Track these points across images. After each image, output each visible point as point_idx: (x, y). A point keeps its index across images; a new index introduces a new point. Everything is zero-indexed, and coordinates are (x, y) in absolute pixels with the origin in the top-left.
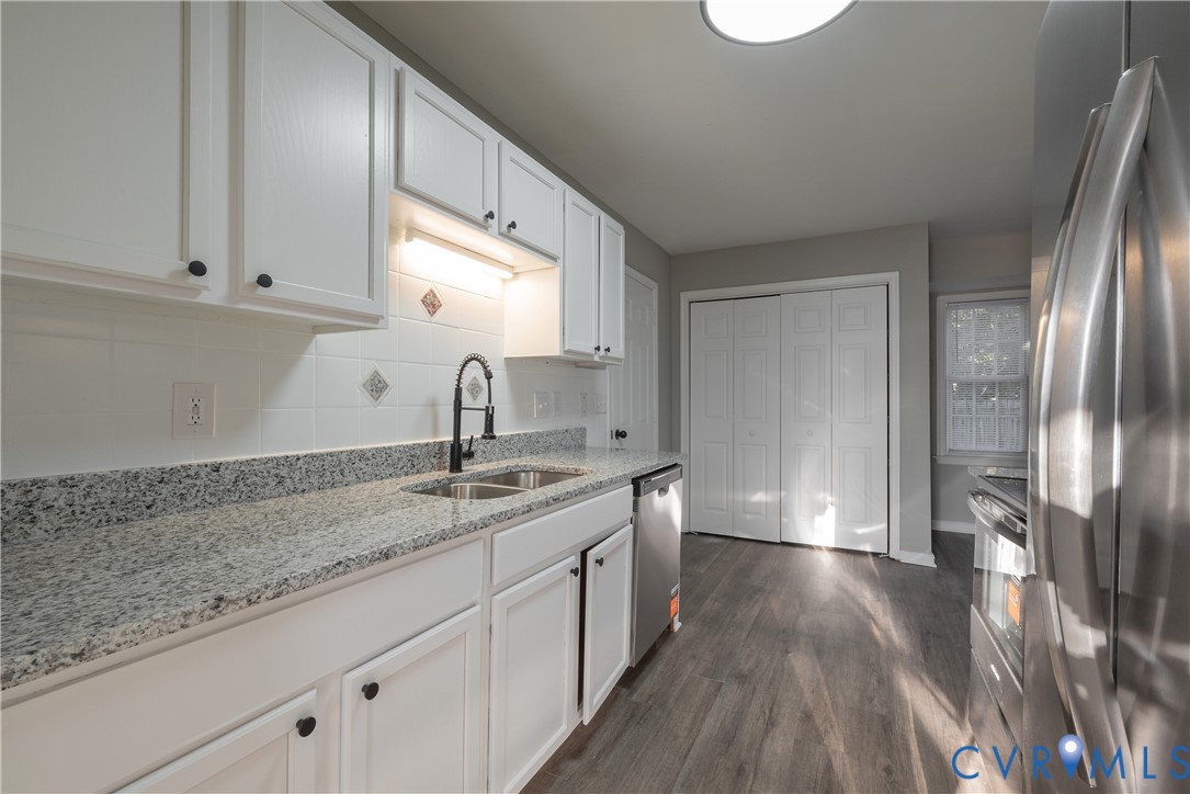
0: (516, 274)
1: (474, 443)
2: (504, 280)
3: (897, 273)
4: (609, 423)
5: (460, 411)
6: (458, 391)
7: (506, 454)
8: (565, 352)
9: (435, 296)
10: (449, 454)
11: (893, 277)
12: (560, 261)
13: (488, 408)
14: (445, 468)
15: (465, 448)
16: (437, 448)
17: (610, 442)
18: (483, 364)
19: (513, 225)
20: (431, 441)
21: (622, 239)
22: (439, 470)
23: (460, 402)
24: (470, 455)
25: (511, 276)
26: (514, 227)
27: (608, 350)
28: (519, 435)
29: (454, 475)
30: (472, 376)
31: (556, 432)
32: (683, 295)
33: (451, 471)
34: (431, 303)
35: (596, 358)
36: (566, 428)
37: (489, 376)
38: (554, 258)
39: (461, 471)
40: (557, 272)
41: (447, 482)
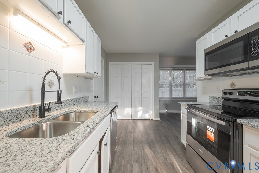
0: (68, 45)
1: (51, 104)
2: (63, 47)
3: (154, 62)
4: (94, 94)
5: (44, 92)
6: (43, 85)
7: (64, 107)
8: (86, 72)
9: (31, 45)
10: (38, 110)
11: (153, 63)
12: (85, 43)
13: (58, 91)
14: (36, 116)
15: (47, 107)
16: (32, 108)
17: (94, 99)
18: (56, 73)
19: (70, 22)
20: (29, 105)
21: (100, 43)
22: (33, 117)
23: (44, 89)
24: (49, 109)
25: (66, 46)
26: (70, 23)
27: (98, 73)
28: (68, 100)
29: (41, 119)
30: (50, 79)
31: (80, 98)
32: (109, 63)
33: (40, 117)
34: (29, 48)
35: (94, 76)
36: (83, 96)
37: (59, 78)
38: (83, 41)
39: (44, 117)
40: (84, 47)
41: (37, 123)
